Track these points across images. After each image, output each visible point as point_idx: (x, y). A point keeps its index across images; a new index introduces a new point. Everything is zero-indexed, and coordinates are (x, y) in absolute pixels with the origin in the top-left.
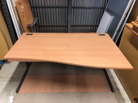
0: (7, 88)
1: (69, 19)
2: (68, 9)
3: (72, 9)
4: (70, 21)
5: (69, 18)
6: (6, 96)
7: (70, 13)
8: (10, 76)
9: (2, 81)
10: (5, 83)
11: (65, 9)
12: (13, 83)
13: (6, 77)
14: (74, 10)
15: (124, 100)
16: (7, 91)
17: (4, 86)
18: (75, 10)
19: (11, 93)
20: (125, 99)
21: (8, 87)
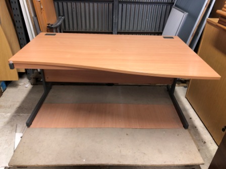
0: (11, 122)
1: (114, 21)
2: (113, 4)
3: (120, 5)
4: (117, 23)
5: (114, 19)
6: (9, 132)
7: (117, 11)
8: (17, 105)
9: (4, 112)
10: (9, 115)
11: (109, 4)
12: (21, 115)
13: (11, 106)
14: (122, 6)
15: (205, 143)
16: (12, 126)
17: (7, 120)
18: (125, 5)
19: (18, 128)
20: (206, 141)
21: (14, 120)
